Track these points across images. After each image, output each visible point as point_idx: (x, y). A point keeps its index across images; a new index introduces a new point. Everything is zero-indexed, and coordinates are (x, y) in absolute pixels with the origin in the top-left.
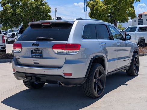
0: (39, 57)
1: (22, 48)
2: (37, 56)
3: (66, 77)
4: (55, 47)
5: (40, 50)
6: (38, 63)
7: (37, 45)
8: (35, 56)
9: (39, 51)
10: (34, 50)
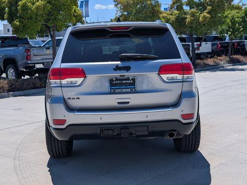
0: (129, 90)
1: (85, 77)
2: (124, 90)
3: (184, 121)
4: (164, 69)
5: (131, 78)
6: (128, 103)
7: (128, 69)
8: (120, 90)
9: (128, 79)
10: (117, 79)
